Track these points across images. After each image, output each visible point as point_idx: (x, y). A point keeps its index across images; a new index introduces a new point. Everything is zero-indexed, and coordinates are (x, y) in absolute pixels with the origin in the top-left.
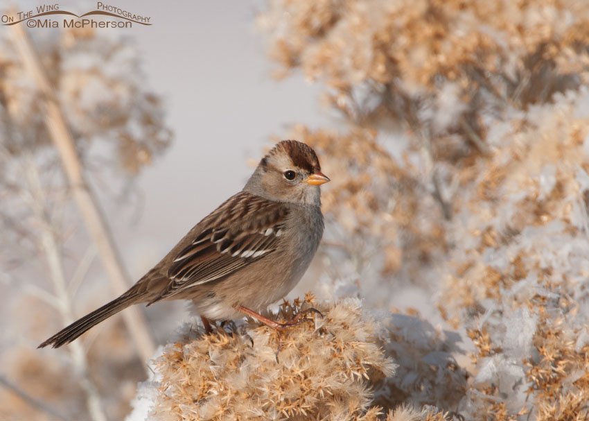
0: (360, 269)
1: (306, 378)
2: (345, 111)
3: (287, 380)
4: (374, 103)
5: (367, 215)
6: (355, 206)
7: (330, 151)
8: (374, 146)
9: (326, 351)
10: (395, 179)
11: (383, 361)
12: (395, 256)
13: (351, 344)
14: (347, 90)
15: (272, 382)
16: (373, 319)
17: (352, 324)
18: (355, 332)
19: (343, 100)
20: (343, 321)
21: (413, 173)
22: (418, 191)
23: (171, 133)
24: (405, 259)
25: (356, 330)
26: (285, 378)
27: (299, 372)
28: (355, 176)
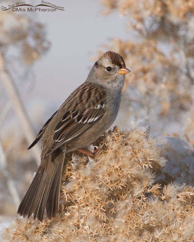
0: (148, 113)
1: (121, 169)
2: (140, 31)
3: (111, 171)
4: (155, 27)
5: (152, 85)
6: (145, 80)
7: (133, 52)
8: (155, 50)
9: (128, 154)
10: (167, 66)
11: (159, 158)
12: (166, 106)
13: (142, 150)
14: (141, 20)
15: (103, 172)
16: (152, 137)
17: (142, 140)
18: (144, 144)
19: (139, 26)
20: (137, 139)
21: (176, 63)
22: (178, 72)
23: (50, 43)
24: (172, 107)
25: (144, 143)
26: (110, 170)
27: (117, 166)
28: (146, 65)
